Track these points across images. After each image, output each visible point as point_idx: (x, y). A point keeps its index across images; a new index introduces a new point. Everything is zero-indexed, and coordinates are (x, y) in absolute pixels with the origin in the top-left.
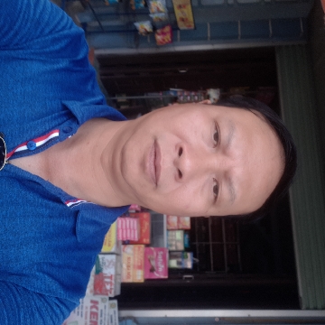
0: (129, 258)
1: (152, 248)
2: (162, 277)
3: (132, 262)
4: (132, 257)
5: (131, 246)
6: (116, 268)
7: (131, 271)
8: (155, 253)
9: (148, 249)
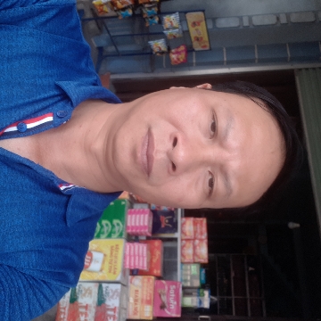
0: (137, 291)
1: (164, 282)
2: (174, 315)
3: (140, 295)
4: (140, 290)
5: (140, 277)
6: (121, 300)
7: (139, 306)
8: (166, 288)
9: (159, 282)
